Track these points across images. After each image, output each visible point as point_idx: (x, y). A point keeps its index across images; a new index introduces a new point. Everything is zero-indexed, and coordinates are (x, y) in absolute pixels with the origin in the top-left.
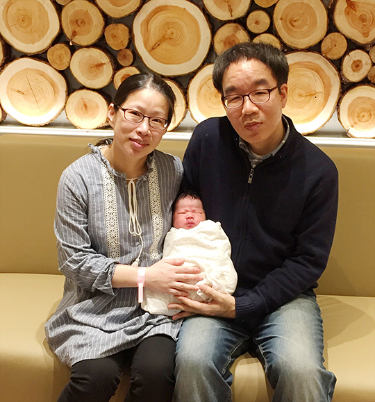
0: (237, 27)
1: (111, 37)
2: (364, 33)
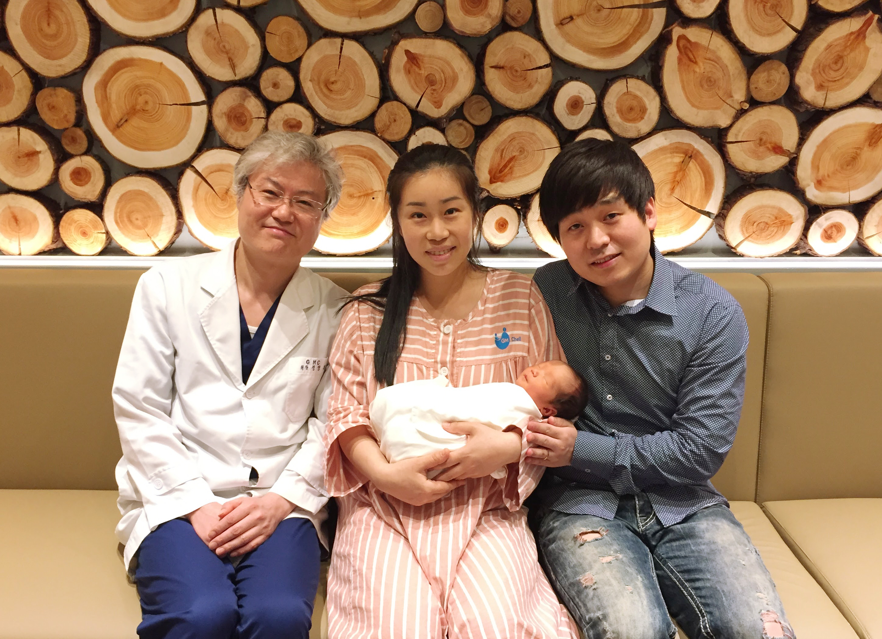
0: (245, 93)
1: (46, 109)
2: (435, 102)
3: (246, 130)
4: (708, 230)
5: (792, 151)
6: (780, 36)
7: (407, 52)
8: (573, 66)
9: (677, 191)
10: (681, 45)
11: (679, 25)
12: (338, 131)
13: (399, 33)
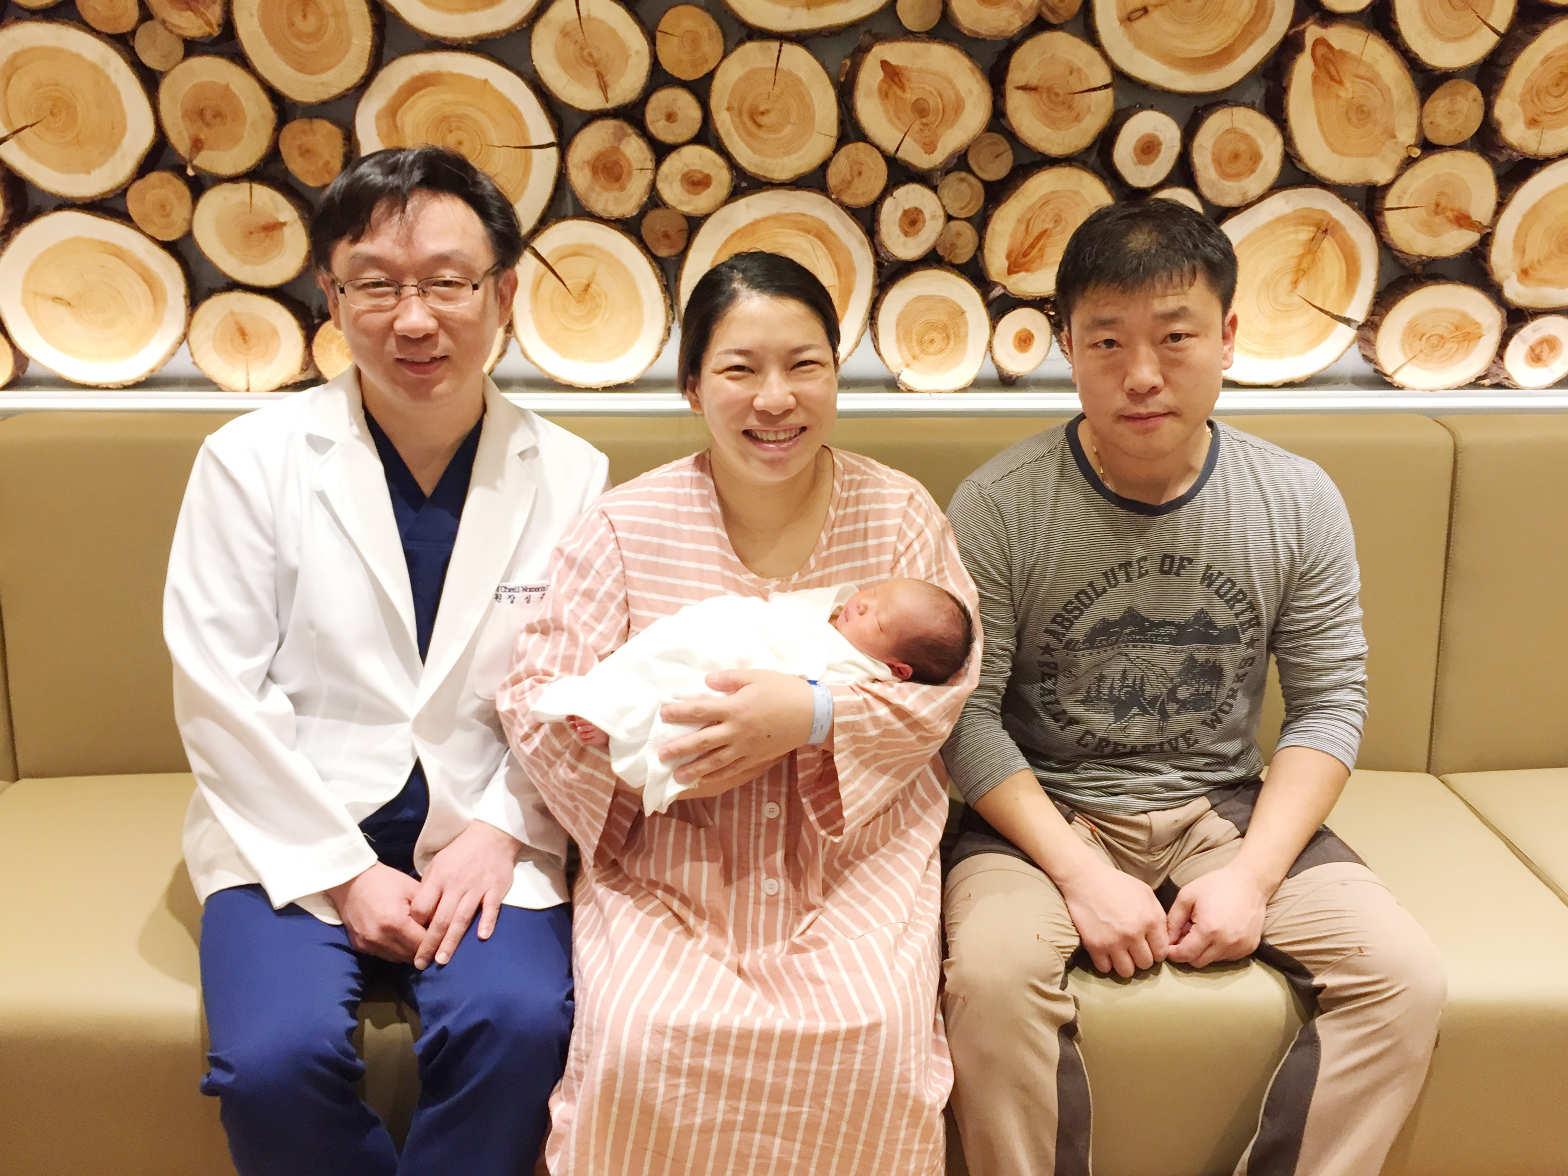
1: (296, 153)
2: (925, 144)
3: (622, 188)
4: (1349, 347)
5: (1485, 224)
6: (1474, 40)
7: (884, 64)
8: (1144, 86)
9: (1302, 285)
10: (1318, 55)
11: (1316, 23)
12: (768, 190)
13: (869, 32)
